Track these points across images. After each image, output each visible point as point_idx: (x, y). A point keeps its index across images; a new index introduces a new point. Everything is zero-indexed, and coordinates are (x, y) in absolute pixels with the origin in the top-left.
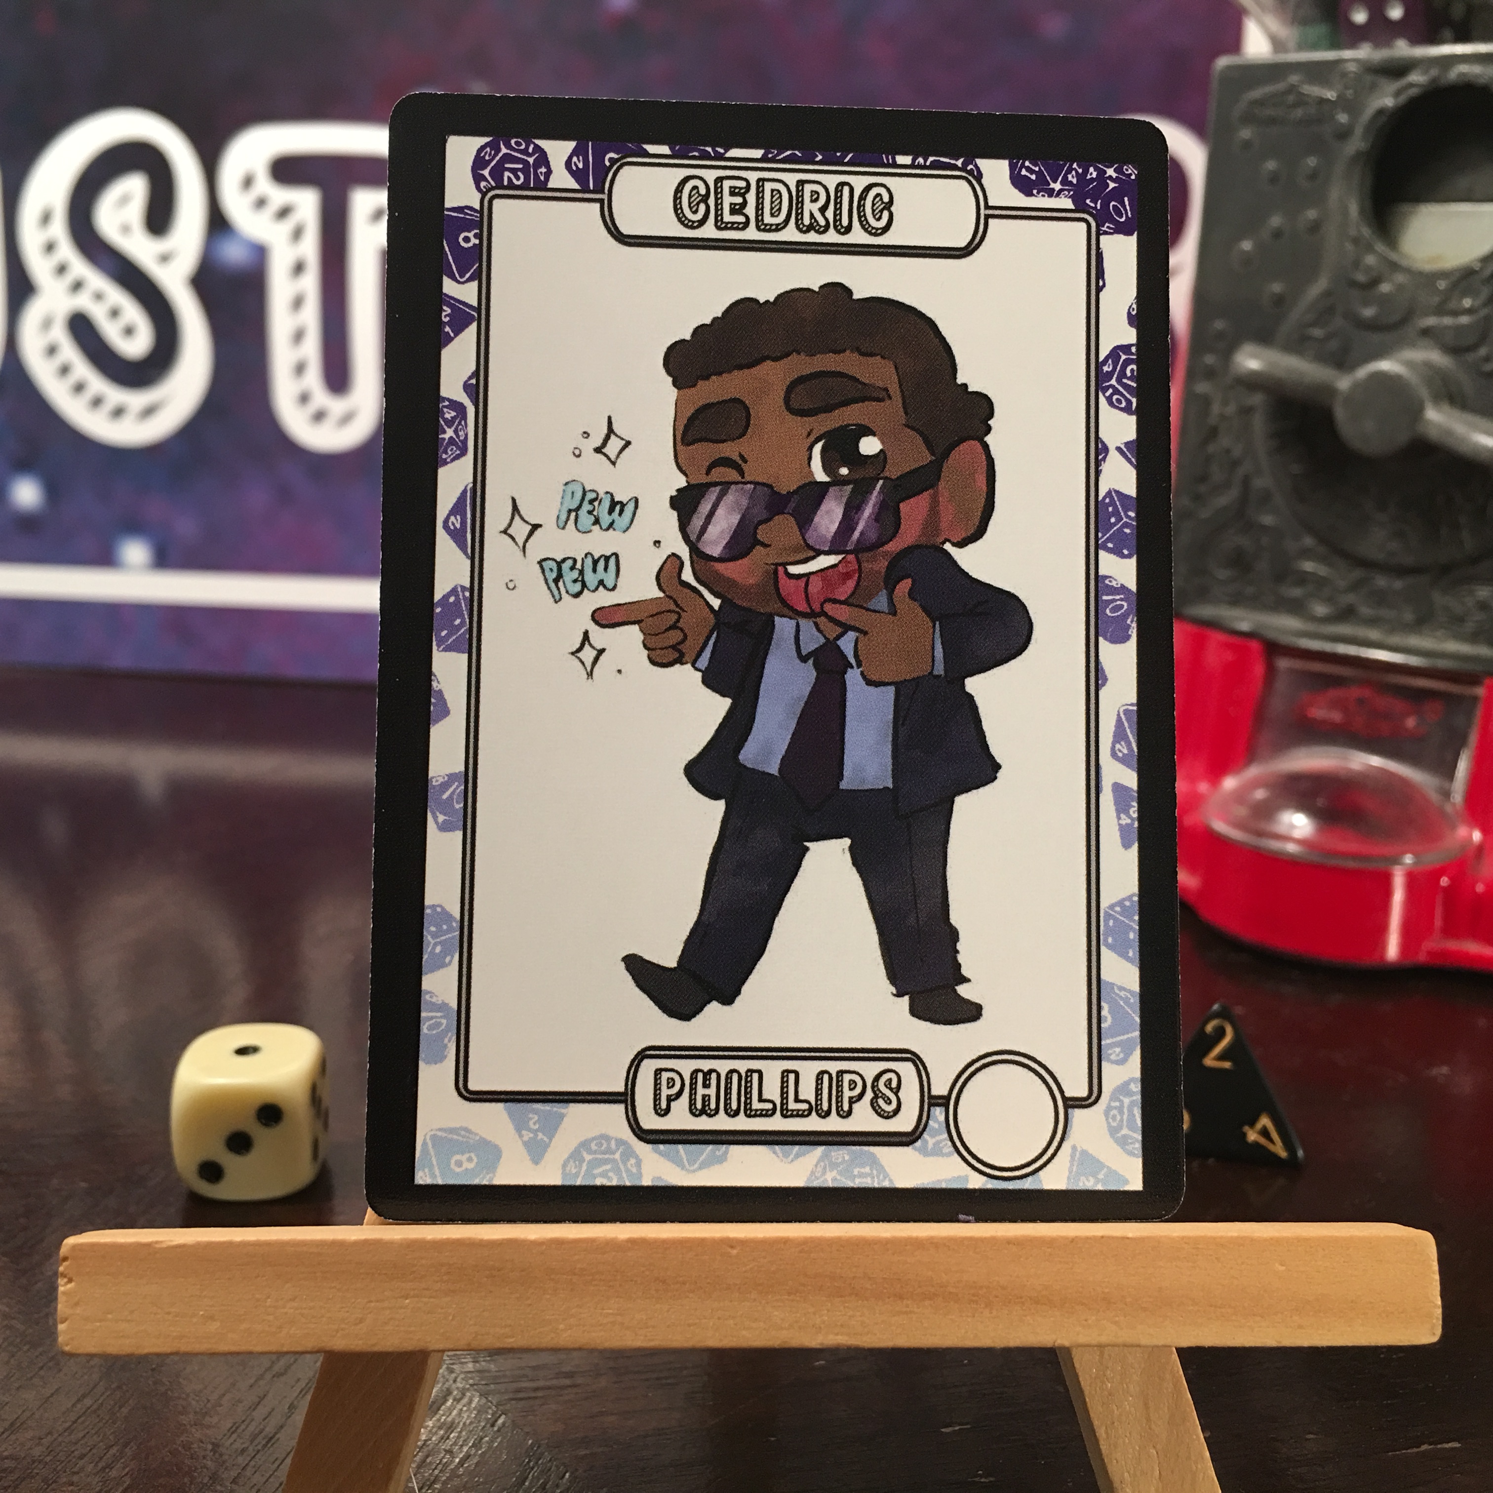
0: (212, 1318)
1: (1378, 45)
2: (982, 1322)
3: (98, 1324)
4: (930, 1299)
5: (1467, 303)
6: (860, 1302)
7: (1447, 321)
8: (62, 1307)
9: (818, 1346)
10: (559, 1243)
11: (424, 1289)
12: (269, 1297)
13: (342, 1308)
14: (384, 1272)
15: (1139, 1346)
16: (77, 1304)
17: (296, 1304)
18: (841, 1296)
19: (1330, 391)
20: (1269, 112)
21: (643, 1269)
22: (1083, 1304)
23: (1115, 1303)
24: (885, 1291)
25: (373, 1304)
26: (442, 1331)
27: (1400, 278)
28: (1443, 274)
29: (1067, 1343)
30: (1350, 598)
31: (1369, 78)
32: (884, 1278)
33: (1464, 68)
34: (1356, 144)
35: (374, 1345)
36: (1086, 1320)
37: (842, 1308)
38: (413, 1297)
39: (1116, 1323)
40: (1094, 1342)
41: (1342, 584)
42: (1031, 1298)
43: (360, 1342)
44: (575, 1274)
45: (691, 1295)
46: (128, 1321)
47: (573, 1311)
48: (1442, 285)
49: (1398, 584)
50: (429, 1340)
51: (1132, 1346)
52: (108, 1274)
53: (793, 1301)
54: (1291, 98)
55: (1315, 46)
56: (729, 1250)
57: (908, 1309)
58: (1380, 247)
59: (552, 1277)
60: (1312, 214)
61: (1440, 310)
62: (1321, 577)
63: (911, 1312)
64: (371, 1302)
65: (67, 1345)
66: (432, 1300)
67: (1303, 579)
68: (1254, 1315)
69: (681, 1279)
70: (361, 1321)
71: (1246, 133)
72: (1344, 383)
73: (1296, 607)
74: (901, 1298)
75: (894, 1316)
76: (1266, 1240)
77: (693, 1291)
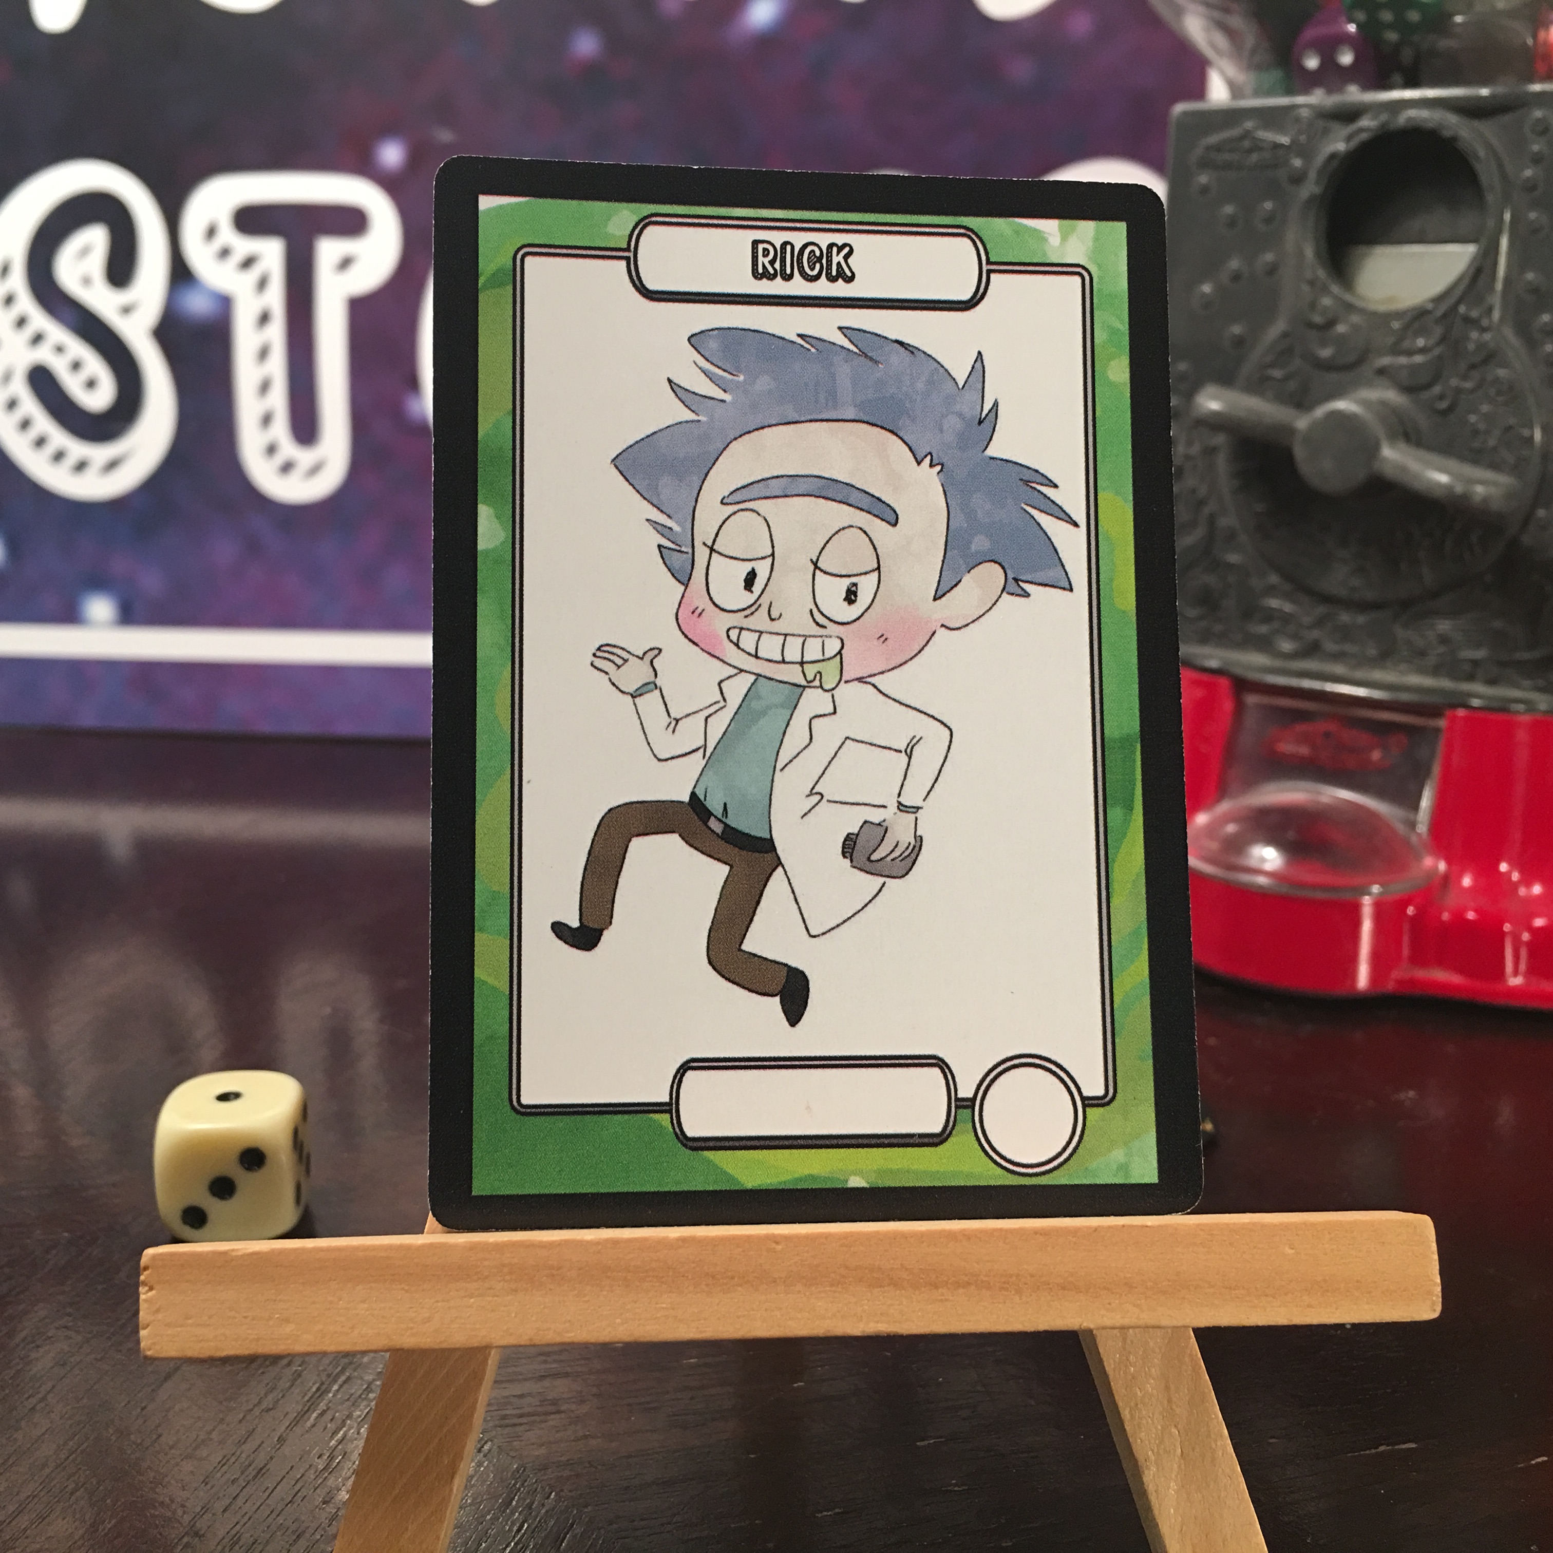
0: (288, 1321)
1: (1330, 91)
2: (1012, 1308)
3: (179, 1329)
4: (964, 1287)
5: (1421, 342)
6: (898, 1292)
7: (1403, 360)
8: (144, 1315)
9: (859, 1335)
10: (615, 1242)
11: (490, 1289)
12: (340, 1300)
13: (411, 1308)
14: (450, 1273)
15: (1159, 1327)
16: (158, 1311)
17: (366, 1306)
18: (880, 1287)
19: (1290, 431)
20: (1227, 156)
21: (693, 1265)
22: (1108, 1289)
23: (1136, 1288)
24: (922, 1281)
25: (439, 1304)
26: (505, 1328)
27: (1355, 319)
28: (1398, 315)
29: (1092, 1326)
30: (1315, 634)
31: (1321, 123)
32: (921, 1269)
33: (1412, 113)
34: (1310, 188)
35: (441, 1342)
36: (1109, 1304)
37: (881, 1297)
38: (479, 1296)
39: (1137, 1306)
40: (1118, 1325)
41: (1306, 620)
42: (1058, 1285)
43: (429, 1340)
44: (629, 1272)
45: (739, 1288)
46: (208, 1325)
47: (629, 1307)
48: (1396, 325)
49: (1361, 619)
50: (493, 1336)
51: (1154, 1327)
52: (187, 1282)
53: (835, 1292)
54: (1247, 144)
55: (1269, 93)
56: (774, 1245)
57: (943, 1298)
58: (1335, 289)
59: (609, 1274)
60: (1269, 257)
61: (1396, 351)
62: (1286, 613)
63: (946, 1300)
64: (437, 1302)
65: (150, 1350)
66: (495, 1298)
67: (1269, 616)
68: (1266, 1296)
69: (730, 1274)
70: (429, 1320)
71: (1203, 179)
72: (1302, 423)
73: (1264, 644)
74: (935, 1286)
75: (931, 1304)
76: (1275, 1225)
77: (741, 1285)
